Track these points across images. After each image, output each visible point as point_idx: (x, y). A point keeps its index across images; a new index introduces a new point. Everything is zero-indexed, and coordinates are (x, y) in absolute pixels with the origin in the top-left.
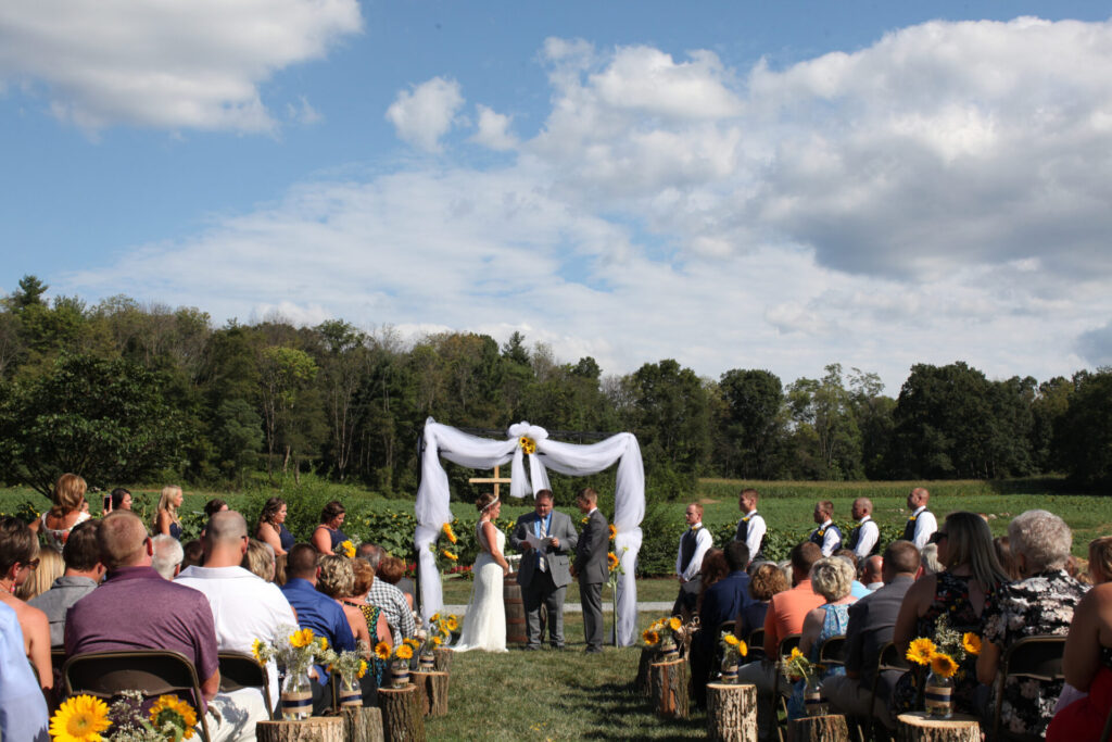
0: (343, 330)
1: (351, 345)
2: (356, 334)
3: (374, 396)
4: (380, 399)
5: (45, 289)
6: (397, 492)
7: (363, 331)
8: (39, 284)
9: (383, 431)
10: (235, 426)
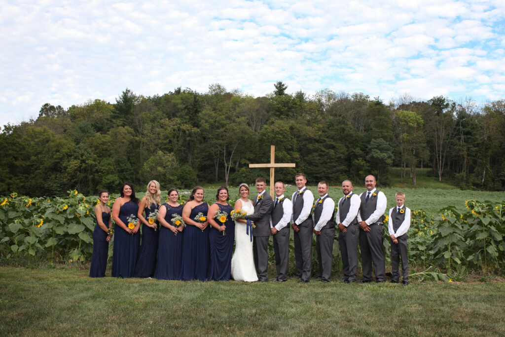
0: (443, 101)
1: (449, 109)
2: (451, 103)
3: (456, 135)
4: (460, 136)
5: (286, 88)
6: (468, 186)
7: (455, 101)
8: (283, 85)
9: (461, 153)
10: (377, 153)
